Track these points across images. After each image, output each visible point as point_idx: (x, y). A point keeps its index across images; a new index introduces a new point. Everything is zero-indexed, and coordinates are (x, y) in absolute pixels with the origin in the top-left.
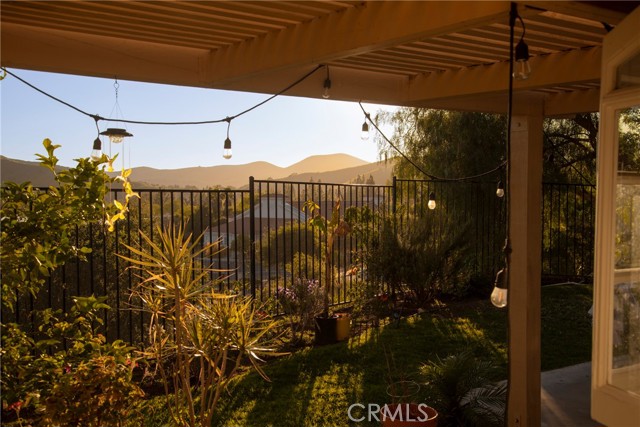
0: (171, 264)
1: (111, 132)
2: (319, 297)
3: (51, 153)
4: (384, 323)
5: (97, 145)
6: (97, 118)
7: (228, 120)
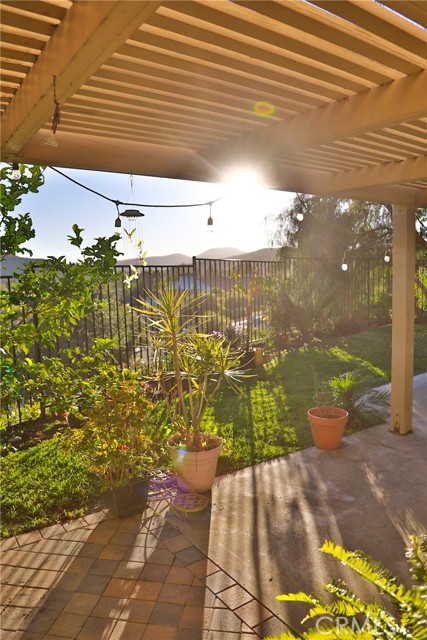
0: (169, 313)
1: (128, 214)
2: (244, 337)
3: (78, 235)
4: (284, 353)
5: (118, 223)
6: (118, 203)
7: (210, 203)
